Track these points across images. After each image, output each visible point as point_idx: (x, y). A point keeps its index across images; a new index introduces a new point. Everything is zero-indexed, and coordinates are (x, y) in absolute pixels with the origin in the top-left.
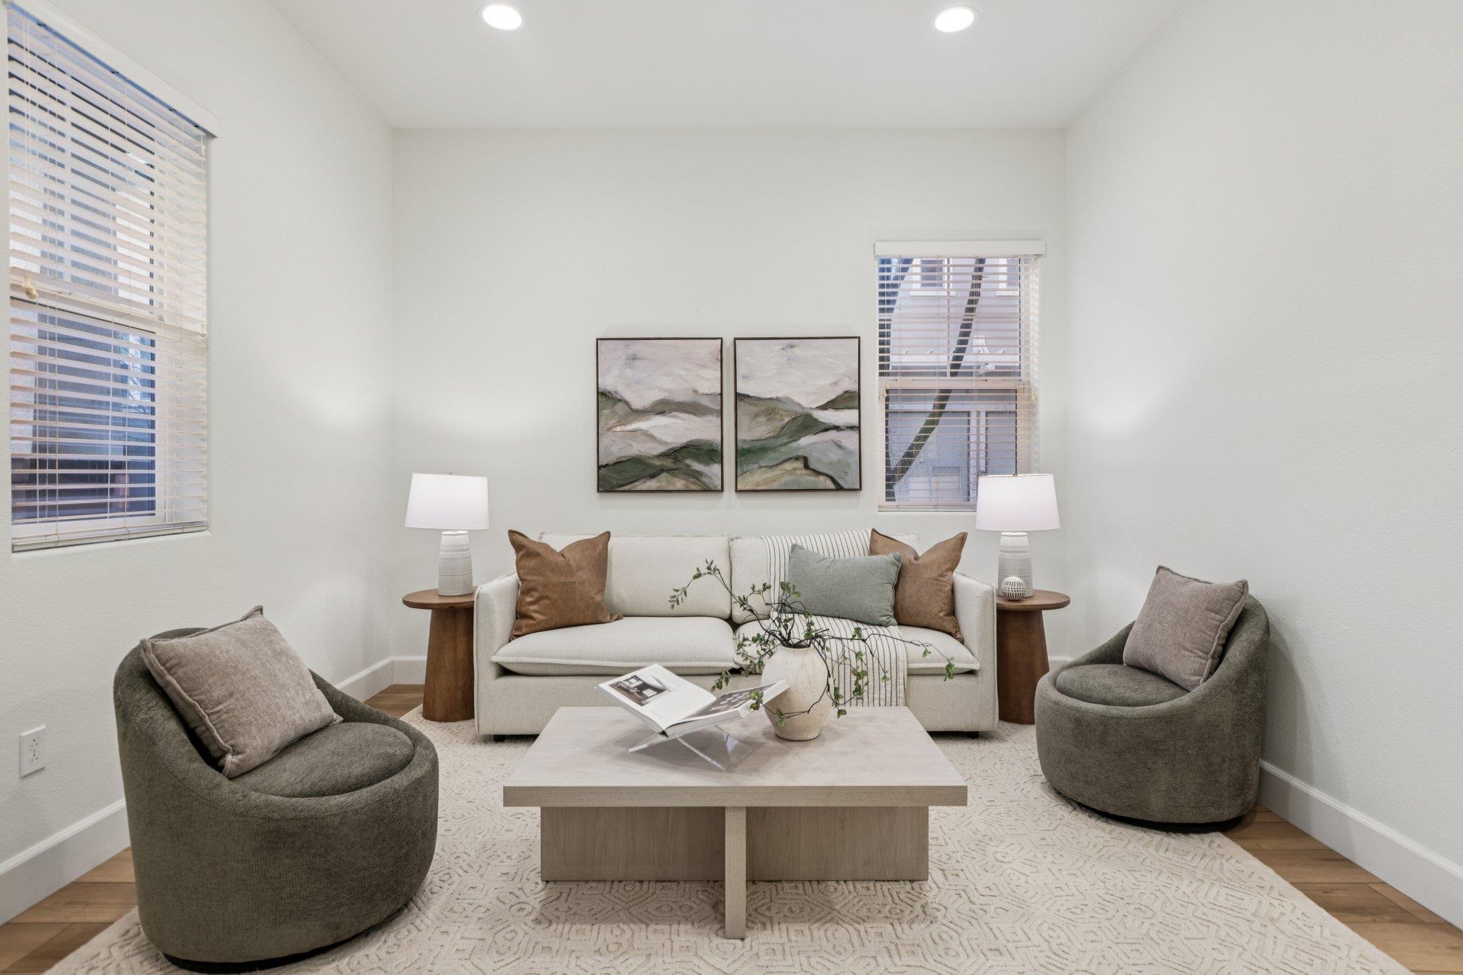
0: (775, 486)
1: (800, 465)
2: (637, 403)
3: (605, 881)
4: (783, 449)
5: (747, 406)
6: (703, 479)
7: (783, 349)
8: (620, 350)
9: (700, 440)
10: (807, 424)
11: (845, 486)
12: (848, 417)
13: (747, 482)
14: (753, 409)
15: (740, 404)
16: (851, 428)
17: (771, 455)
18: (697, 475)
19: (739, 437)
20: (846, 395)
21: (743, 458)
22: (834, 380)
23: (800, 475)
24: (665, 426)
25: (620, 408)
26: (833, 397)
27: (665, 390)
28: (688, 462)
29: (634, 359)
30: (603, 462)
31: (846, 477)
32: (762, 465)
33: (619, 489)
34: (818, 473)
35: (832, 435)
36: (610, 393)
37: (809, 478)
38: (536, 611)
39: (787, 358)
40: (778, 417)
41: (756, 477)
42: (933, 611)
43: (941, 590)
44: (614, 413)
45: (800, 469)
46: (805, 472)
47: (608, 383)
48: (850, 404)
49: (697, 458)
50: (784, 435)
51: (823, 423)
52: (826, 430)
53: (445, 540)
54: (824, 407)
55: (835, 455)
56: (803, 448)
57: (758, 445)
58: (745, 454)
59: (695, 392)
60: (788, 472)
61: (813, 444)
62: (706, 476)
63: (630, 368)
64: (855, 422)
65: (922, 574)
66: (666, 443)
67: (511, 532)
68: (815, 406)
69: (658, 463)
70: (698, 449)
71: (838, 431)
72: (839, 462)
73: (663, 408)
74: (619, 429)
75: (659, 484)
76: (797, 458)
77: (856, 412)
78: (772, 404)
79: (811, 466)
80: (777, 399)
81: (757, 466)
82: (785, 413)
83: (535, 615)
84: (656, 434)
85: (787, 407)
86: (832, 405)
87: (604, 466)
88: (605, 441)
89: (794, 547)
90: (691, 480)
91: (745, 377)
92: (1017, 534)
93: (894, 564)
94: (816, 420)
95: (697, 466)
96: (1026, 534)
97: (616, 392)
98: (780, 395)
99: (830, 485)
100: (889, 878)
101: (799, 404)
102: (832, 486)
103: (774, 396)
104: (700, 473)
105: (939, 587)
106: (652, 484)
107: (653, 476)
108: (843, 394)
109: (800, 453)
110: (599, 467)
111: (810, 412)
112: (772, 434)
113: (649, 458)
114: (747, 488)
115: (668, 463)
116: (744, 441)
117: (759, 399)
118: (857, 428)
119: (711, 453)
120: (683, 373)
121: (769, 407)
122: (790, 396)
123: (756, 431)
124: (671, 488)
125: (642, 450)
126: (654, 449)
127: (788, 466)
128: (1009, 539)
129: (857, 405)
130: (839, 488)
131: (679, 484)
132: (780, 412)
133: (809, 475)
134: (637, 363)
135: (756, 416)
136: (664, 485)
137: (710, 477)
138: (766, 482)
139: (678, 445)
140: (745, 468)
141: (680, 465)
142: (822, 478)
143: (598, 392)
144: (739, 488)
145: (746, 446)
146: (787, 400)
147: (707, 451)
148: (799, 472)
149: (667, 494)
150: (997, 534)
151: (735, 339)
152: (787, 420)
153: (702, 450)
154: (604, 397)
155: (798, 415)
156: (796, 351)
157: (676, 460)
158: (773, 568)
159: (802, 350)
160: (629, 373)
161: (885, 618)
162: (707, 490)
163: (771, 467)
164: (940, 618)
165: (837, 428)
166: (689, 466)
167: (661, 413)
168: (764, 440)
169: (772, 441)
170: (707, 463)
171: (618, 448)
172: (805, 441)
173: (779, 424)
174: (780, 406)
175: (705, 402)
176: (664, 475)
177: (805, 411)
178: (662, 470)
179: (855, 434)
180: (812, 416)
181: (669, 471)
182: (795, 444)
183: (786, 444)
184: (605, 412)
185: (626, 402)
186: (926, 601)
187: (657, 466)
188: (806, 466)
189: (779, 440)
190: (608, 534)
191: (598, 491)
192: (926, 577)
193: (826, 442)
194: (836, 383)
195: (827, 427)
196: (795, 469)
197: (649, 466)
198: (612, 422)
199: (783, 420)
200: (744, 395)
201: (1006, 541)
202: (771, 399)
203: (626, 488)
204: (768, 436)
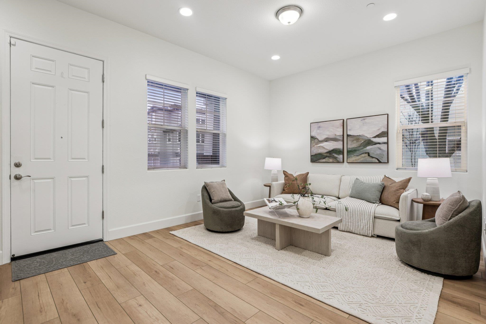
0: (359, 161)
1: (367, 155)
2: (320, 139)
3: (267, 238)
4: (361, 150)
5: (350, 138)
6: (338, 159)
7: (361, 120)
8: (316, 125)
9: (337, 148)
10: (369, 142)
11: (382, 162)
12: (384, 139)
13: (350, 160)
14: (352, 139)
15: (348, 138)
16: (384, 143)
17: (358, 152)
18: (336, 158)
19: (348, 147)
20: (383, 133)
21: (349, 153)
22: (378, 128)
23: (367, 158)
24: (327, 145)
25: (316, 140)
26: (378, 134)
27: (327, 135)
28: (333, 154)
29: (319, 127)
30: (312, 155)
31: (382, 159)
32: (355, 155)
33: (316, 162)
34: (373, 157)
35: (378, 145)
36: (313, 137)
37: (369, 159)
38: (286, 189)
39: (363, 123)
40: (360, 141)
41: (353, 158)
42: (392, 201)
43: (396, 195)
44: (314, 142)
45: (367, 156)
46: (368, 157)
47: (313, 134)
48: (384, 136)
49: (336, 153)
50: (362, 146)
51: (375, 142)
52: (375, 144)
53: (272, 172)
54: (375, 137)
55: (379, 152)
56: (367, 150)
57: (353, 149)
58: (350, 152)
59: (335, 135)
60: (363, 157)
61: (371, 148)
62: (338, 158)
63: (319, 130)
64: (386, 141)
65: (390, 189)
66: (328, 149)
67: (284, 171)
68: (372, 137)
69: (325, 155)
70: (336, 151)
71: (380, 144)
72: (380, 154)
73: (327, 140)
74: (316, 146)
75: (326, 160)
76: (366, 153)
77: (386, 138)
78: (358, 137)
79: (370, 155)
80: (360, 136)
81: (353, 155)
82: (362, 140)
83: (286, 190)
84: (325, 147)
85: (363, 138)
86: (378, 136)
87: (312, 156)
88: (312, 149)
89: (357, 179)
90: (334, 159)
91: (350, 130)
92: (434, 179)
93: (381, 185)
94: (372, 141)
95: (336, 155)
96: (437, 179)
97: (315, 136)
98: (360, 134)
99: (377, 161)
100: (320, 253)
101: (367, 137)
102: (378, 162)
103: (358, 135)
104: (337, 157)
105: (395, 194)
106: (324, 160)
107: (324, 158)
108: (381, 133)
109: (367, 151)
110: (311, 156)
111: (370, 139)
112: (358, 146)
113: (323, 153)
114: (350, 162)
115: (328, 155)
116: (349, 148)
117: (354, 136)
118: (387, 143)
119: (340, 152)
120: (332, 130)
121: (357, 138)
122: (364, 134)
123: (352, 145)
124: (329, 161)
125: (322, 151)
126: (325, 151)
127: (363, 155)
128: (429, 180)
129: (387, 136)
130: (380, 162)
131: (331, 160)
132: (361, 139)
133: (370, 158)
134: (320, 128)
135: (353, 141)
136: (327, 161)
137: (339, 159)
138: (356, 160)
139: (331, 150)
140: (350, 156)
141: (331, 155)
142: (374, 159)
143: (311, 137)
144: (348, 162)
145: (350, 150)
146: (364, 136)
147: (339, 151)
148: (366, 157)
149: (328, 163)
150: (426, 178)
151: (347, 119)
152: (363, 141)
153: (337, 151)
154: (312, 138)
155: (366, 140)
156: (366, 120)
157: (330, 154)
158: (350, 185)
159: (368, 120)
160: (318, 131)
161: (374, 201)
162: (339, 162)
163: (357, 156)
164: (394, 203)
165: (379, 143)
166: (333, 155)
167: (326, 141)
168: (356, 148)
169: (358, 148)
170: (338, 155)
171: (317, 151)
172: (369, 148)
173: (360, 143)
174: (360, 137)
175: (338, 138)
176: (327, 158)
177: (369, 138)
178: (326, 157)
179: (386, 145)
180: (371, 140)
181: (328, 157)
182: (365, 149)
183: (362, 149)
184: (313, 142)
185: (318, 139)
186: (390, 198)
187: (325, 156)
188: (369, 155)
189: (360, 148)
190: (308, 173)
191: (311, 162)
192: (391, 190)
193: (376, 148)
194: (379, 129)
195: (376, 143)
196: (365, 156)
197: (323, 156)
198: (314, 144)
199: (361, 142)
200: (349, 135)
201: (428, 181)
202: (358, 136)
203: (318, 161)
204: (357, 146)
